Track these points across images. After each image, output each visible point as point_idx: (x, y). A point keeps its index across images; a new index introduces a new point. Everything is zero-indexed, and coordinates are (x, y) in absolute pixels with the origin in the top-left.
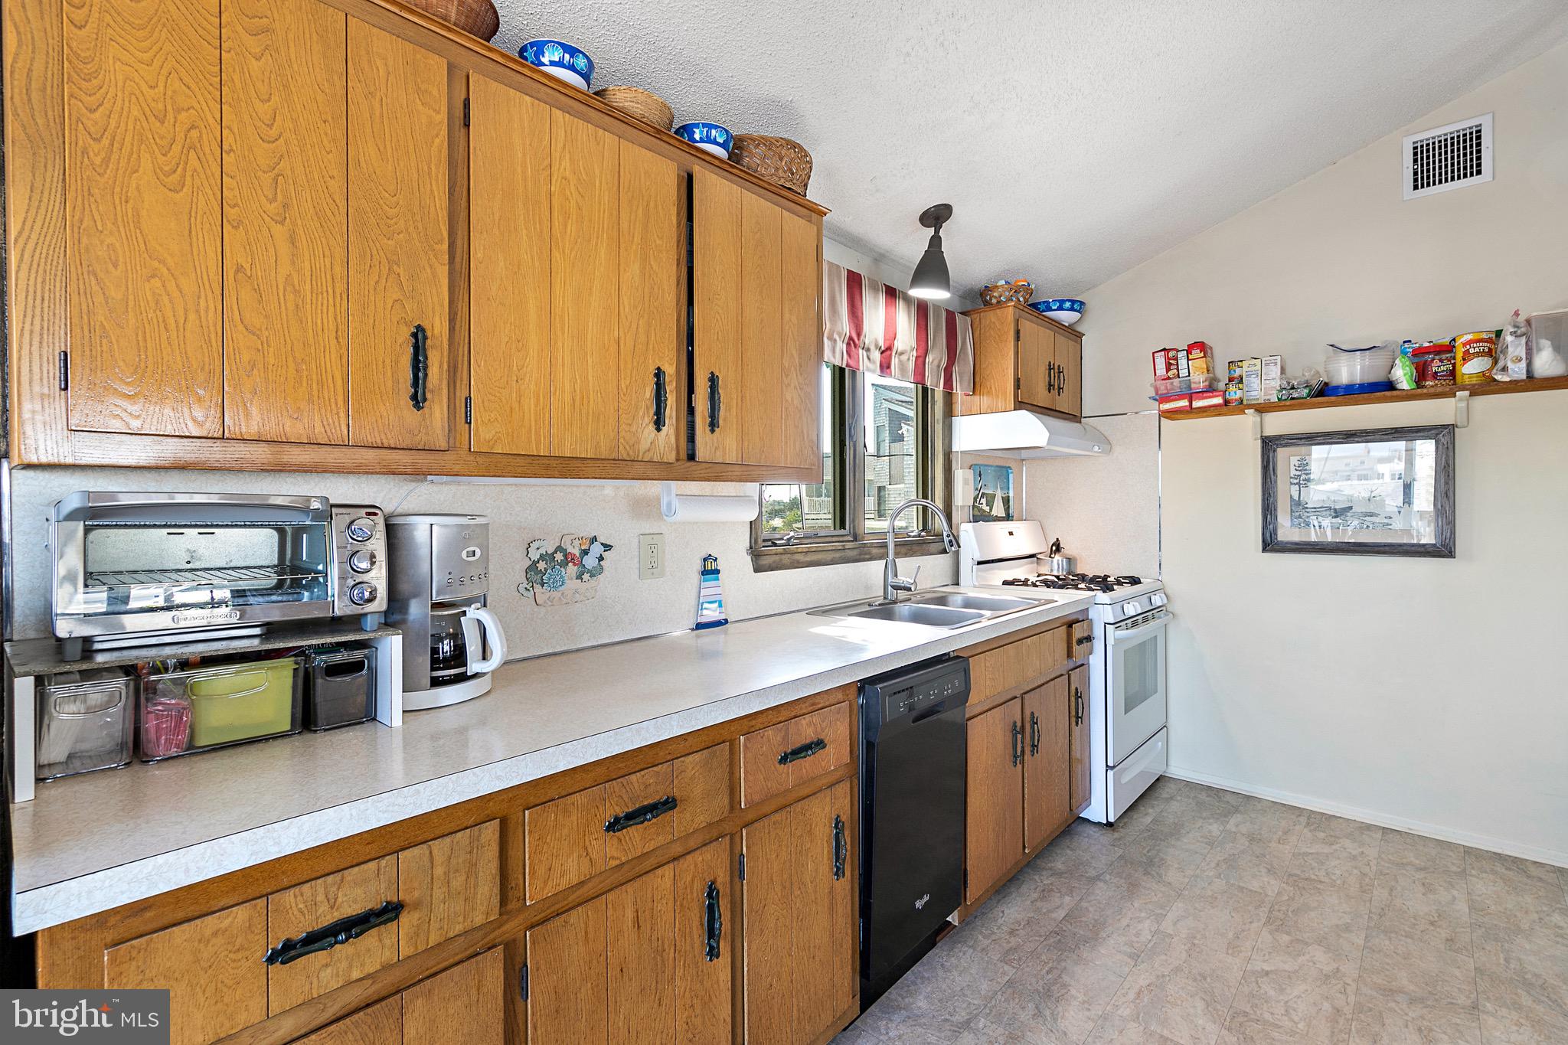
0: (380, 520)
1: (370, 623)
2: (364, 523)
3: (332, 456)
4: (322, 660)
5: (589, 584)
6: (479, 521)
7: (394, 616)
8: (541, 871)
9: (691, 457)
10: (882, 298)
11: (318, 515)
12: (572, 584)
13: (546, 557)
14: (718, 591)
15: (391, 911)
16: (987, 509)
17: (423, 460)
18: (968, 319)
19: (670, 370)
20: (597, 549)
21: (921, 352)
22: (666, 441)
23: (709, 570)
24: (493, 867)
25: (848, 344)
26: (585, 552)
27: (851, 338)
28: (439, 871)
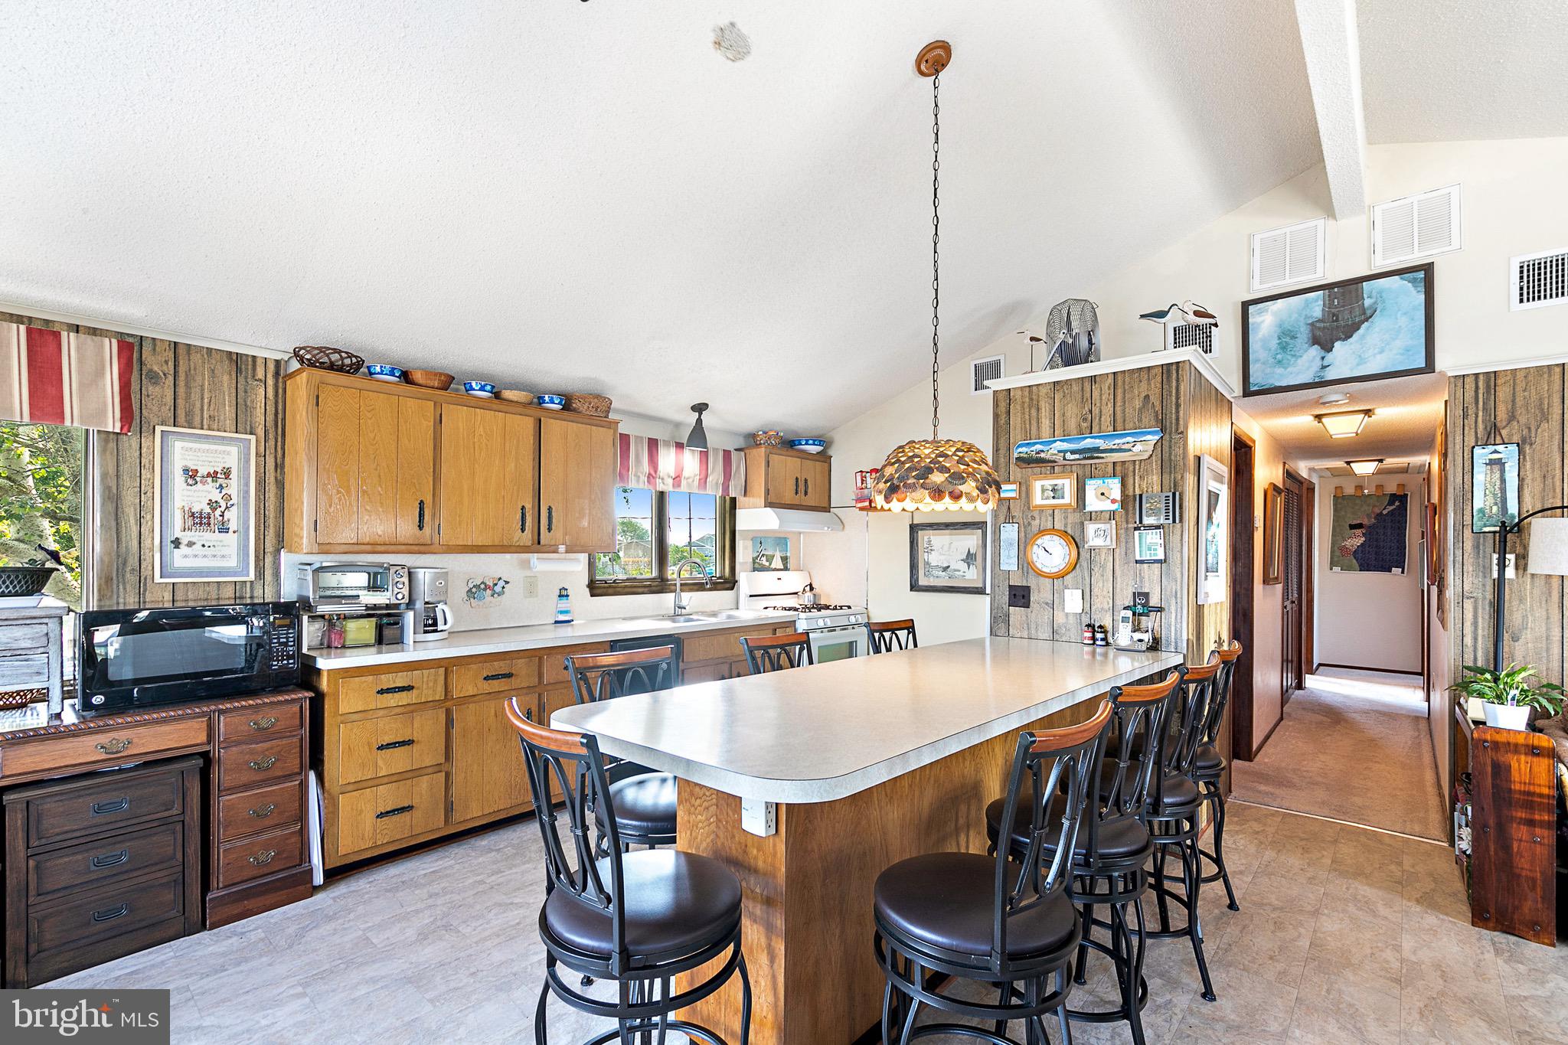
0: (406, 570)
1: (403, 607)
2: (401, 572)
3: (392, 548)
4: (385, 620)
5: (497, 599)
6: (444, 570)
7: (410, 604)
8: (459, 688)
9: (539, 543)
10: (673, 450)
11: (386, 569)
12: (488, 599)
13: (477, 587)
14: (568, 605)
15: (409, 688)
16: (767, 564)
17: (422, 548)
18: (742, 453)
19: (528, 506)
20: (501, 583)
21: (703, 476)
22: (527, 538)
23: (563, 594)
24: (443, 682)
25: (648, 477)
26: (496, 584)
27: (649, 474)
28: (425, 680)
